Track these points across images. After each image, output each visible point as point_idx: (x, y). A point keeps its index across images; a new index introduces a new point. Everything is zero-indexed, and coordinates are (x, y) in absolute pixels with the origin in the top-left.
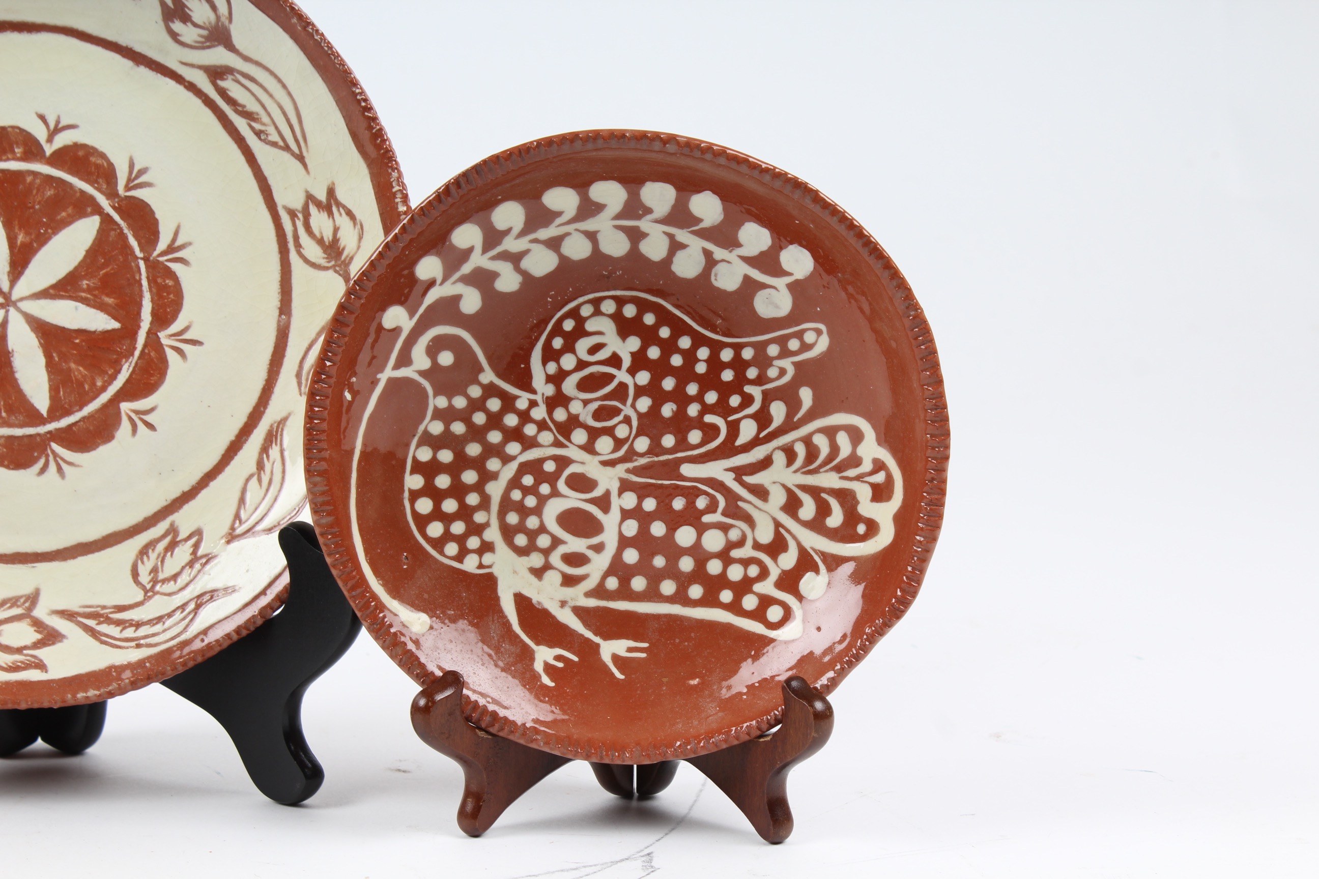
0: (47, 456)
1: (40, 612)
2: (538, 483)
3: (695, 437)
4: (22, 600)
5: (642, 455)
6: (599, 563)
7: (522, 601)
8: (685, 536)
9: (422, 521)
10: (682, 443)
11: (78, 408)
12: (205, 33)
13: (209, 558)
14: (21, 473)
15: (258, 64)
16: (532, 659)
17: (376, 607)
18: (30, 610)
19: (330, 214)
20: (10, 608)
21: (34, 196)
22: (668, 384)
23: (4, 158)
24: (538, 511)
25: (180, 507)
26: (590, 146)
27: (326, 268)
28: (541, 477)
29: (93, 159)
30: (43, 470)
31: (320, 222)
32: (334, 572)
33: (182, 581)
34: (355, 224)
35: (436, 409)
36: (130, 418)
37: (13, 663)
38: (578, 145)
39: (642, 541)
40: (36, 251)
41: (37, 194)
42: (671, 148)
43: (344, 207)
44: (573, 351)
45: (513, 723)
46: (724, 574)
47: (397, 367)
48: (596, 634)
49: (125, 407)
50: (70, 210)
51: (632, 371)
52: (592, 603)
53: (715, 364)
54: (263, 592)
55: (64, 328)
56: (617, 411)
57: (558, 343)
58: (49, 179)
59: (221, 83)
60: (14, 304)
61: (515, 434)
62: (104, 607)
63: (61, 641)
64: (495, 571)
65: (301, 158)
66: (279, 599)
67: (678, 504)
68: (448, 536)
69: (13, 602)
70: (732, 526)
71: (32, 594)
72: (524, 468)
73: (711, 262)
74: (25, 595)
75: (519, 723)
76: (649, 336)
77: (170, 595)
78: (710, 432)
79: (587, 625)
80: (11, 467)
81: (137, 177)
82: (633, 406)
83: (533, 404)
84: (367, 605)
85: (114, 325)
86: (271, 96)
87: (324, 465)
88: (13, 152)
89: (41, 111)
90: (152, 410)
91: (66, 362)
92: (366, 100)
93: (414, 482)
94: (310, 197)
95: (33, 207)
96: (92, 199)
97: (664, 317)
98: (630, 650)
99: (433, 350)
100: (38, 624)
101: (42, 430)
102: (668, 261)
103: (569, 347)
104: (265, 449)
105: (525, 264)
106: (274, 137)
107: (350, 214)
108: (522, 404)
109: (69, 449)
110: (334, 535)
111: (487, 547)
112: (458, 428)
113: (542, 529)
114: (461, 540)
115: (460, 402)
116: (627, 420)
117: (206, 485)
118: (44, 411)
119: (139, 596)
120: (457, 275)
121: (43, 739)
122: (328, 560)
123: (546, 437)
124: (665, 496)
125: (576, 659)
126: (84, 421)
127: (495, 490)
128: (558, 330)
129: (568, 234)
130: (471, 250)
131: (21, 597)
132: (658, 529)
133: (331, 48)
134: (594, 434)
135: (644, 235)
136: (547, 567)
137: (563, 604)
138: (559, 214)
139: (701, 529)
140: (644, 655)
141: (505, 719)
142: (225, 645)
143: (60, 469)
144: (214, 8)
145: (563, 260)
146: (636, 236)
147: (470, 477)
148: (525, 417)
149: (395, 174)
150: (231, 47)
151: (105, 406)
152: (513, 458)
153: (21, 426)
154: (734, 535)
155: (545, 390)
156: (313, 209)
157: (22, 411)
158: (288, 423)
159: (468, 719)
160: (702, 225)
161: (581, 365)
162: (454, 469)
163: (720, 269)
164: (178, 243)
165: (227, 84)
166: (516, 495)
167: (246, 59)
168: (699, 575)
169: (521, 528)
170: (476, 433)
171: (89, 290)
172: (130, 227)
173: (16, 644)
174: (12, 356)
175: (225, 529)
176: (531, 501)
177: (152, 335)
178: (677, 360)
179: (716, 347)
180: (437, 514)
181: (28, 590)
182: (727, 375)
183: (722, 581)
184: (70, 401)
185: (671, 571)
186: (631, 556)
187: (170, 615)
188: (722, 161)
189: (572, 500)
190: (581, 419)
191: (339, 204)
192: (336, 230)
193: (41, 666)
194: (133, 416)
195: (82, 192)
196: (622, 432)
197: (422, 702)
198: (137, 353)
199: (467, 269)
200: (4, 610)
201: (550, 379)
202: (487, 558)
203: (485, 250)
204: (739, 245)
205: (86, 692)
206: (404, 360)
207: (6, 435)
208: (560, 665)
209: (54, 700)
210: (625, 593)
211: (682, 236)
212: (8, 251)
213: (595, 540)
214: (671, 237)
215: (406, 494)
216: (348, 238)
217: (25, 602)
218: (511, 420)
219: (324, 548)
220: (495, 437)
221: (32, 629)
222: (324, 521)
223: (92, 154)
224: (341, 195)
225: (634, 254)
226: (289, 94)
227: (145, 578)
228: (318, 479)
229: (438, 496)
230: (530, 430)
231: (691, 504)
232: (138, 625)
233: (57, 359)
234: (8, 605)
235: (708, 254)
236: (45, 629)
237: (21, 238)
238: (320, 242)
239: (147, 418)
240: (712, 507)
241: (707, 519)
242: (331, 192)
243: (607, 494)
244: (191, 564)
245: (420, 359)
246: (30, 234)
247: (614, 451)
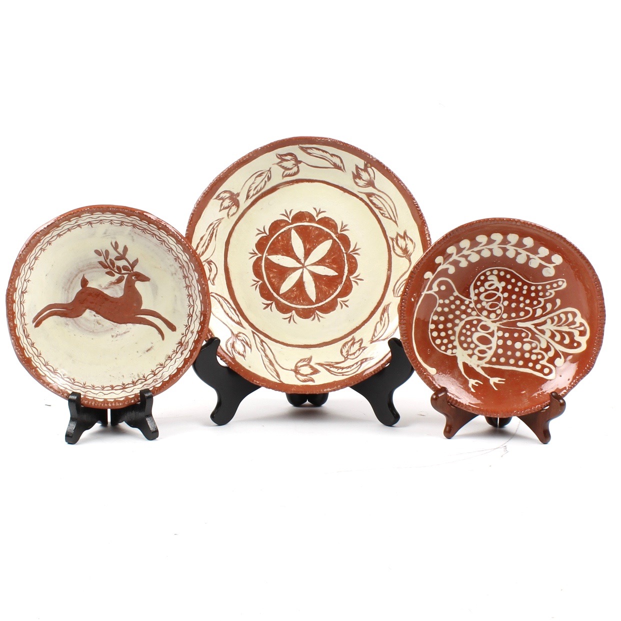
0: (315, 315)
1: (312, 364)
2: (471, 327)
3: (522, 314)
5: (505, 319)
6: (490, 353)
7: (465, 365)
8: (518, 345)
9: (434, 339)
10: (518, 316)
11: (324, 300)
12: (366, 182)
13: (365, 348)
14: (307, 320)
15: (382, 192)
16: (468, 383)
17: (420, 366)
18: (309, 362)
19: (405, 240)
20: (303, 362)
22: (514, 297)
23: (303, 221)
24: (471, 336)
25: (356, 331)
26: (492, 223)
27: (403, 257)
28: (472, 326)
29: (330, 222)
30: (313, 319)
31: (401, 242)
32: (407, 355)
33: (356, 355)
34: (413, 243)
35: (439, 303)
36: (340, 303)
37: (304, 379)
38: (489, 223)
39: (504, 347)
40: (312, 251)
41: (313, 233)
42: (518, 224)
43: (409, 238)
44: (484, 286)
45: (463, 404)
46: (530, 357)
47: (428, 290)
48: (488, 376)
49: (339, 299)
50: (323, 238)
51: (502, 293)
52: (488, 366)
53: (529, 291)
54: (382, 360)
55: (321, 275)
56: (497, 305)
57: (479, 283)
58: (317, 228)
59: (371, 198)
60: (305, 267)
61: (464, 312)
62: (332, 363)
63: (319, 373)
64: (457, 355)
65: (395, 222)
66: (387, 362)
67: (516, 335)
68: (442, 344)
69: (303, 360)
70: (533, 342)
71: (310, 358)
72: (467, 323)
73: (529, 259)
74: (308, 358)
75: (464, 404)
76: (508, 282)
77: (353, 359)
78: (527, 312)
79: (486, 373)
80: (304, 318)
81: (344, 228)
82: (502, 304)
83: (470, 302)
84: (417, 366)
85: (336, 274)
86: (387, 202)
87: (405, 322)
88: (306, 220)
89: (315, 207)
90: (347, 301)
91: (321, 285)
92: (417, 204)
93: (432, 326)
94: (398, 234)
95: (312, 237)
96: (330, 234)
97: (513, 276)
98: (499, 381)
99: (439, 285)
100: (311, 367)
101: (313, 306)
102: (515, 258)
103: (482, 285)
104: (383, 314)
105: (469, 258)
106: (387, 215)
107: (411, 240)
108: (467, 302)
109: (321, 313)
110: (408, 343)
111: (454, 347)
112: (446, 310)
113: (472, 342)
114: (446, 345)
115: (447, 302)
116: (500, 308)
117: (364, 325)
118: (314, 301)
119: (343, 359)
120: (448, 262)
121: (308, 401)
122: (405, 351)
123: (474, 313)
124: (512, 332)
125: (482, 383)
126: (326, 304)
127: (457, 329)
128: (479, 279)
129: (483, 249)
130: (452, 254)
131: (306, 358)
132: (509, 343)
133: (406, 188)
134: (490, 312)
135: (508, 250)
136: (473, 354)
137: (478, 366)
138: (481, 243)
139: (523, 343)
140: (504, 383)
141: (460, 402)
142: (370, 376)
143: (318, 319)
144: (369, 175)
145: (482, 257)
146: (505, 250)
147: (449, 325)
148: (468, 307)
149: (426, 228)
150: (374, 187)
151: (333, 299)
152: (464, 319)
153: (307, 305)
154: (534, 345)
155: (474, 298)
156: (399, 238)
157: (307, 300)
158: (390, 305)
159: (448, 402)
160: (527, 247)
161: (486, 290)
162: (445, 323)
163: (532, 261)
164: (356, 248)
165: (373, 198)
166: (464, 331)
167: (379, 191)
168: (522, 358)
169: (465, 341)
170: (452, 311)
171: (328, 263)
172: (342, 243)
173: (305, 373)
174: (305, 283)
175: (370, 339)
176: (469, 333)
177: (348, 277)
178: (517, 290)
179: (529, 286)
180: (439, 337)
181: (308, 356)
182: (533, 295)
183: (529, 360)
184: (322, 297)
185: (513, 356)
186: (500, 351)
187: (353, 366)
188: (535, 228)
189: (482, 333)
190: (486, 307)
191: (407, 237)
192: (406, 245)
193: (313, 380)
194: (342, 303)
195: (327, 232)
196: (499, 312)
197: (434, 397)
198: (343, 283)
199: (451, 260)
200: (301, 362)
201: (476, 295)
202: (454, 351)
203: (457, 254)
204: (538, 254)
206: (430, 288)
207: (302, 308)
208: (477, 385)
209: (317, 391)
210: (498, 363)
211: (520, 250)
212: (304, 250)
213: (489, 346)
214: (516, 250)
215: (429, 330)
216: (410, 247)
217: (307, 360)
218: (463, 307)
219: (404, 348)
220: (458, 313)
221: (310, 369)
222: (405, 339)
223: (330, 220)
224: (408, 234)
225: (504, 256)
226: (392, 202)
227: (344, 354)
228: (403, 326)
229: (439, 331)
230: (469, 311)
231: (520, 335)
232: (343, 368)
233: (318, 284)
235: (528, 256)
236: (314, 369)
237: (308, 247)
238: (401, 248)
239: (346, 303)
240: (527, 336)
241: (525, 340)
242: (405, 233)
243: (493, 331)
244: (359, 350)
245: (435, 288)
246: (311, 245)
247: (496, 318)
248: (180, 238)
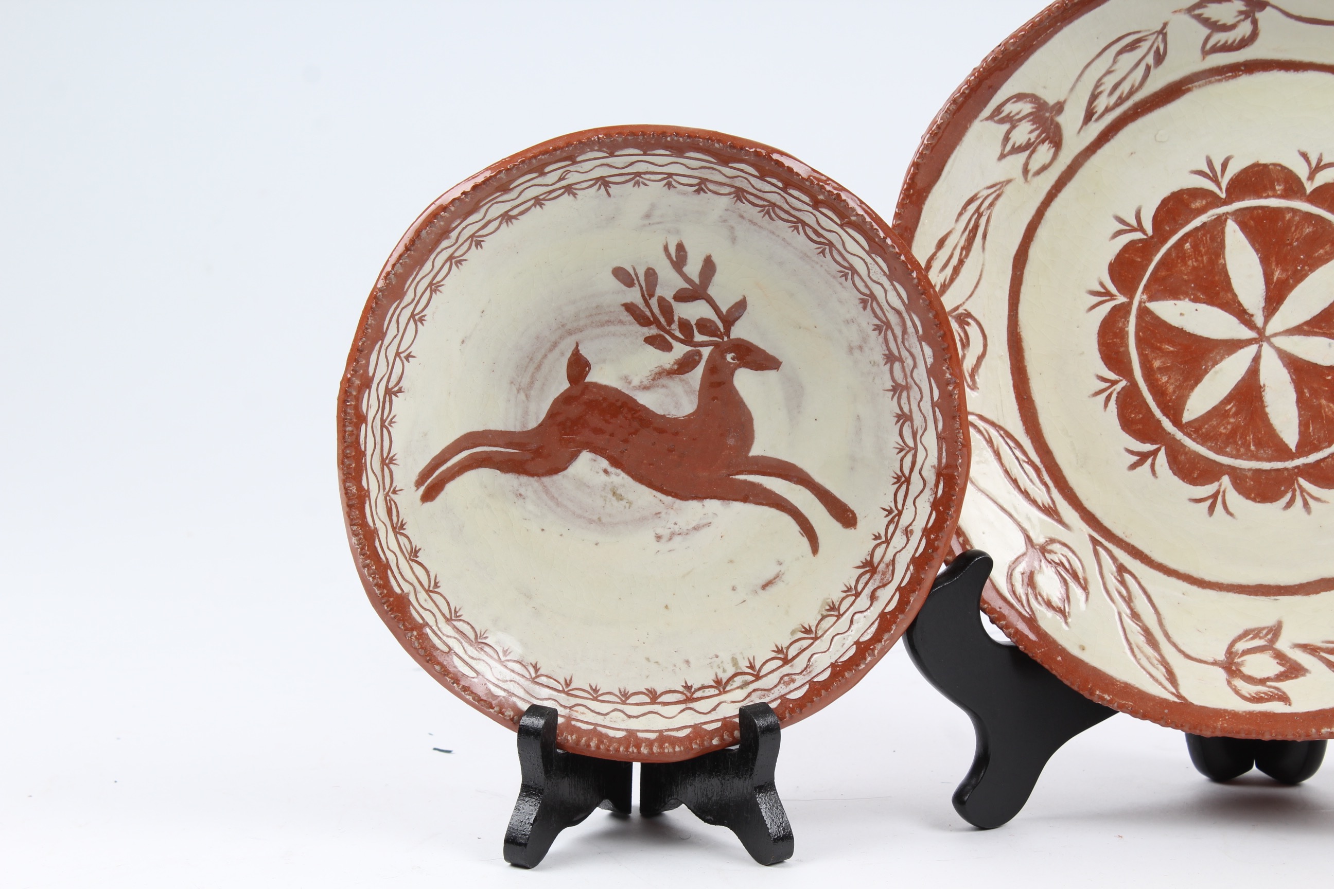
0: (1294, 491)
1: (1282, 645)
4: (1264, 632)
11: (1327, 444)
14: (1268, 506)
18: (1273, 641)
20: (1252, 639)
21: (1293, 233)
23: (1264, 195)
30: (1289, 505)
37: (1256, 694)
40: (1292, 288)
41: (1295, 231)
50: (1328, 248)
55: (1316, 364)
58: (1308, 216)
60: (1268, 340)
63: (1303, 675)
69: (1255, 633)
71: (1275, 626)
74: (1268, 627)
80: (1258, 500)
88: (1274, 189)
89: (1303, 149)
91: (1316, 398)
95: (1291, 244)
100: (1280, 657)
101: (1290, 464)
109: (1316, 485)
118: (1293, 447)
126: (1332, 457)
131: (1264, 629)
143: (1306, 504)
153: (1269, 460)
157: (1271, 445)
173: (1259, 675)
174: (1264, 391)
181: (1270, 622)
184: (1319, 437)
200: (1246, 641)
205: (1331, 728)
207: (1254, 468)
209: (1298, 733)
212: (1264, 287)
217: (1267, 634)
221: (1275, 661)
233: (1308, 395)
234: (1251, 636)
236: (1287, 662)
237: (1277, 275)
246: (1287, 271)
248: (882, 235)
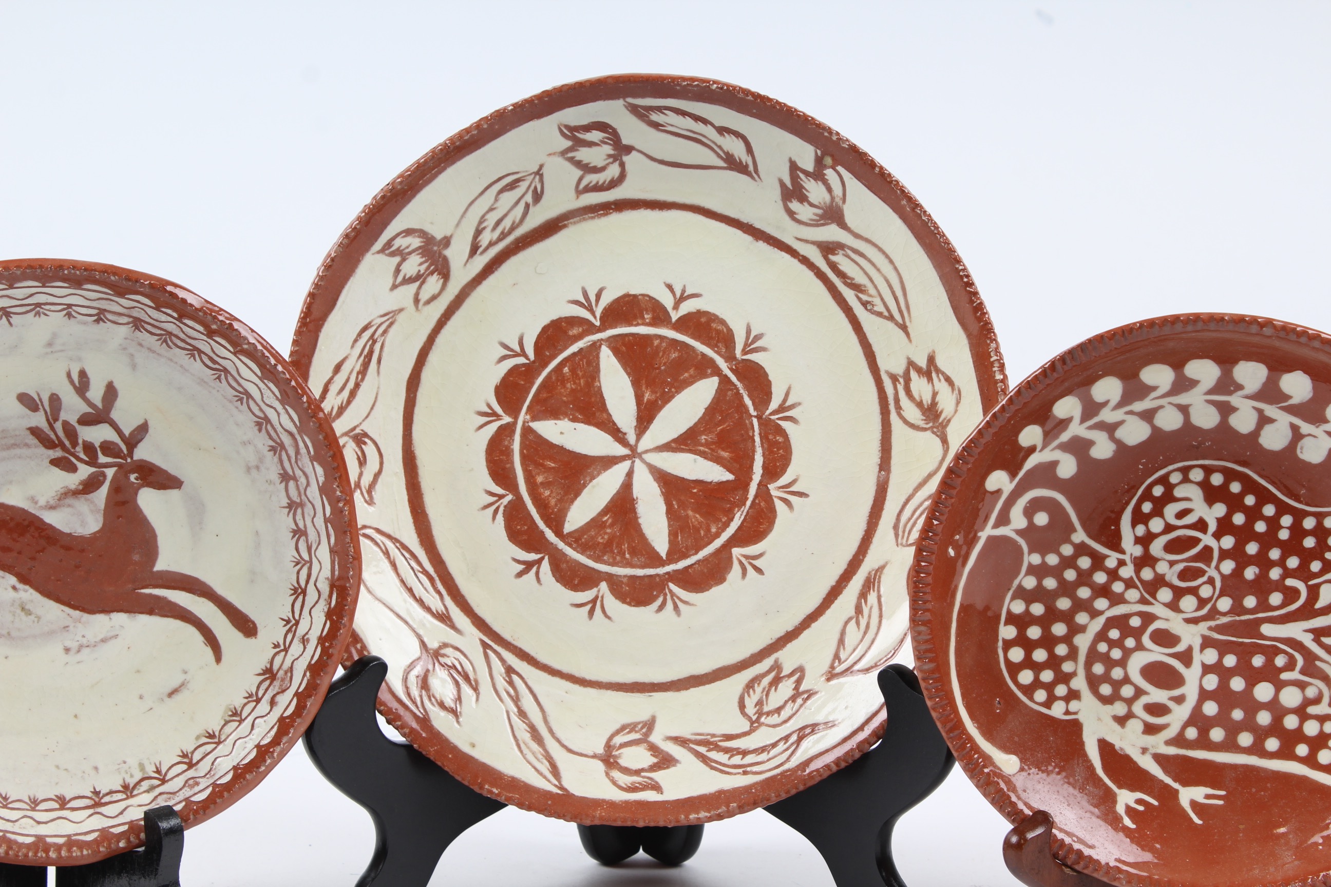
0: (665, 595)
1: (656, 738)
2: (1123, 636)
3: (1276, 599)
4: (640, 726)
5: (1224, 614)
6: (1179, 714)
7: (1105, 747)
8: (1263, 692)
9: (1014, 669)
10: (1263, 605)
11: (694, 551)
12: (820, 212)
13: (810, 694)
14: (642, 609)
15: (867, 241)
16: (1114, 802)
17: (972, 748)
18: (647, 735)
19: (930, 379)
20: (629, 733)
21: (661, 358)
22: (1252, 548)
23: (634, 323)
24: (1122, 663)
25: (784, 646)
26: (1190, 328)
27: (925, 429)
28: (1127, 631)
29: (714, 325)
30: (661, 608)
31: (920, 386)
32: (934, 714)
33: (785, 714)
34: (953, 390)
35: (1030, 565)
36: (741, 563)
37: (631, 784)
38: (1179, 327)
39: (1223, 695)
40: (660, 408)
41: (663, 356)
42: (1267, 331)
43: (943, 373)
44: (1161, 515)
45: (1098, 862)
46: (1300, 729)
47: (996, 526)
48: (1175, 781)
49: (736, 552)
50: (692, 371)
51: (1218, 536)
52: (1172, 751)
53: (1298, 531)
54: (861, 728)
55: (683, 478)
56: (1202, 573)
57: (1147, 507)
58: (674, 342)
59: (832, 258)
60: (640, 455)
61: (1103, 591)
62: (713, 736)
63: (674, 765)
64: (1081, 717)
65: (904, 328)
66: (876, 735)
67: (1258, 661)
68: (1037, 684)
69: (630, 727)
70: (1310, 684)
71: (649, 721)
72: (1112, 622)
73: (1297, 435)
74: (643, 722)
75: (1103, 862)
76: (1235, 504)
77: (774, 726)
78: (1291, 595)
79: (1166, 771)
80: (633, 604)
81: (753, 342)
82: (1217, 568)
83: (1122, 563)
84: (963, 746)
85: (729, 477)
86: (878, 270)
87: (928, 616)
88: (643, 318)
89: (669, 281)
90: (761, 555)
91: (685, 510)
92: (968, 276)
93: (1008, 632)
94: (911, 364)
95: (659, 368)
96: (712, 362)
97: (1250, 486)
98: (1208, 797)
99: (1029, 512)
100: (654, 749)
101: (661, 571)
102: (1256, 433)
103: (1158, 512)
104: (863, 595)
105: (1120, 433)
106: (880, 308)
107: (948, 380)
108: (1111, 563)
109: (684, 590)
110: (936, 680)
111: (1073, 695)
112: (1050, 583)
113: (1126, 680)
114: (1049, 687)
115: (1052, 560)
116: (1211, 581)
117: (808, 626)
118: (663, 555)
119: (746, 726)
120: (1056, 443)
121: (644, 850)
122: (929, 703)
123: (1133, 595)
124: (1244, 653)
125: (1155, 803)
126: (699, 564)
127: (1083, 642)
128: (1147, 495)
129: (1161, 407)
130: (1069, 420)
131: (639, 723)
132: (1237, 684)
133: (937, 228)
134: (1179, 593)
135: (1234, 410)
136: (1130, 715)
137: (1144, 751)
138: (1154, 388)
139: (1279, 686)
140: (1221, 802)
141: (1090, 857)
142: (826, 775)
143: (676, 607)
144: (829, 189)
145: (1156, 431)
146: (1226, 410)
147: (1059, 629)
148: (1113, 575)
149: (993, 345)
150: (843, 225)
151: (718, 551)
152: (1101, 613)
153: (643, 567)
154: (1311, 692)
155: (1132, 550)
156: (913, 375)
157: (644, 553)
158: (885, 571)
159: (1055, 856)
160: (1291, 402)
161: (1169, 528)
162: (1045, 622)
163: (1305, 442)
164: (788, 404)
165: (837, 258)
166: (1103, 647)
167: (857, 236)
168: (1276, 728)
169: (1106, 678)
170: (1066, 589)
171: (707, 444)
172: (746, 388)
173: (635, 766)
174: (637, 503)
175: (826, 667)
176: (1116, 654)
177: (762, 485)
178: (1260, 527)
179: (1299, 516)
180: (1027, 662)
181: (645, 717)
182: (1309, 542)
183: (1298, 736)
184: (687, 545)
185: (1249, 724)
186: (1210, 708)
187: (774, 745)
188: (1316, 344)
189: (1156, 654)
190: (1167, 578)
191: (938, 371)
192: (935, 394)
193: (657, 788)
194: (743, 560)
195: (704, 355)
196: (1206, 592)
197: (1014, 839)
198: (748, 503)
199: (1065, 437)
200: (623, 735)
201: (1138, 540)
202: (1074, 705)
203: (1083, 421)
204: (1326, 421)
205: (698, 814)
206: (1004, 519)
207: (629, 575)
208: (1141, 808)
209: (668, 819)
210: (1204, 742)
211: (1271, 411)
212: (636, 408)
213: (1176, 692)
214: (1260, 412)
215: (1000, 644)
216: (946, 402)
217: (642, 728)
218: (1100, 578)
219: (925, 693)
220: (1084, 593)
221: (649, 753)
222: (926, 667)
223: (714, 321)
224: (940, 362)
225: (1224, 427)
226: (896, 269)
227: (751, 710)
228: (922, 628)
229: (1028, 646)
230: (1118, 587)
231: (1270, 661)
232: (745, 753)
233: (676, 507)
234: (628, 730)
235: (1295, 428)
236: (660, 754)
237: (647, 396)
238: (920, 405)
239: (755, 562)
240: (1290, 665)
241: (1285, 676)
242: (931, 360)
243: (1190, 649)
244: (793, 699)
245: (1018, 520)
246: (656, 393)
247: (1197, 610)
248: (273, 361)
